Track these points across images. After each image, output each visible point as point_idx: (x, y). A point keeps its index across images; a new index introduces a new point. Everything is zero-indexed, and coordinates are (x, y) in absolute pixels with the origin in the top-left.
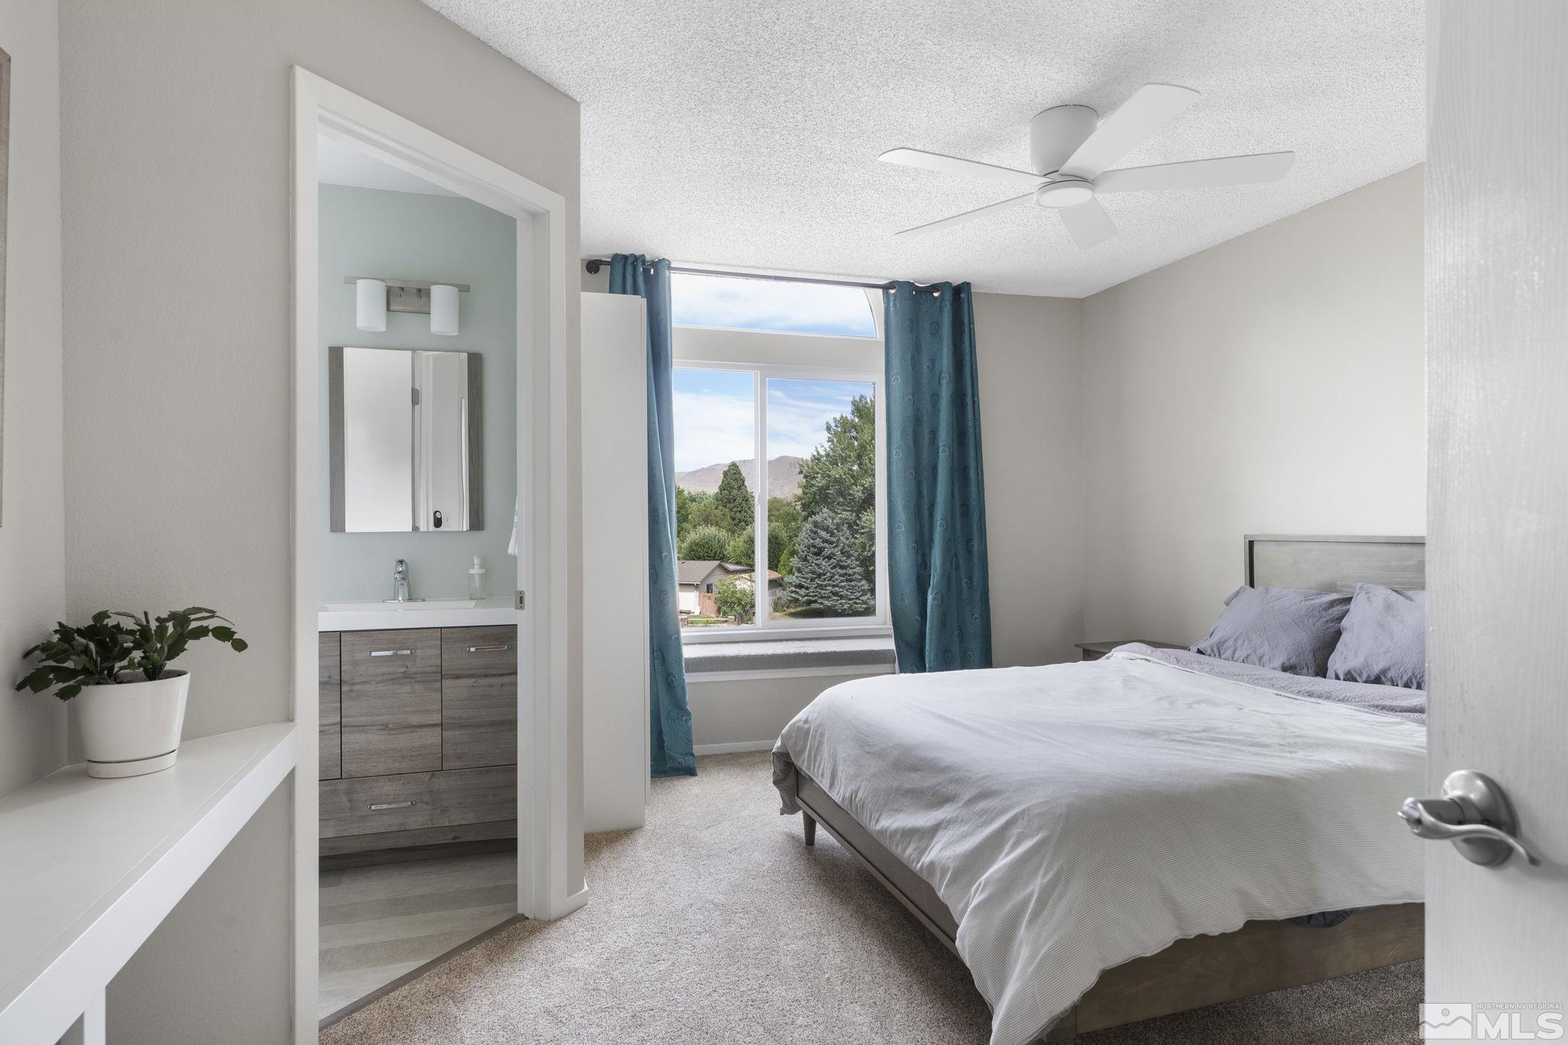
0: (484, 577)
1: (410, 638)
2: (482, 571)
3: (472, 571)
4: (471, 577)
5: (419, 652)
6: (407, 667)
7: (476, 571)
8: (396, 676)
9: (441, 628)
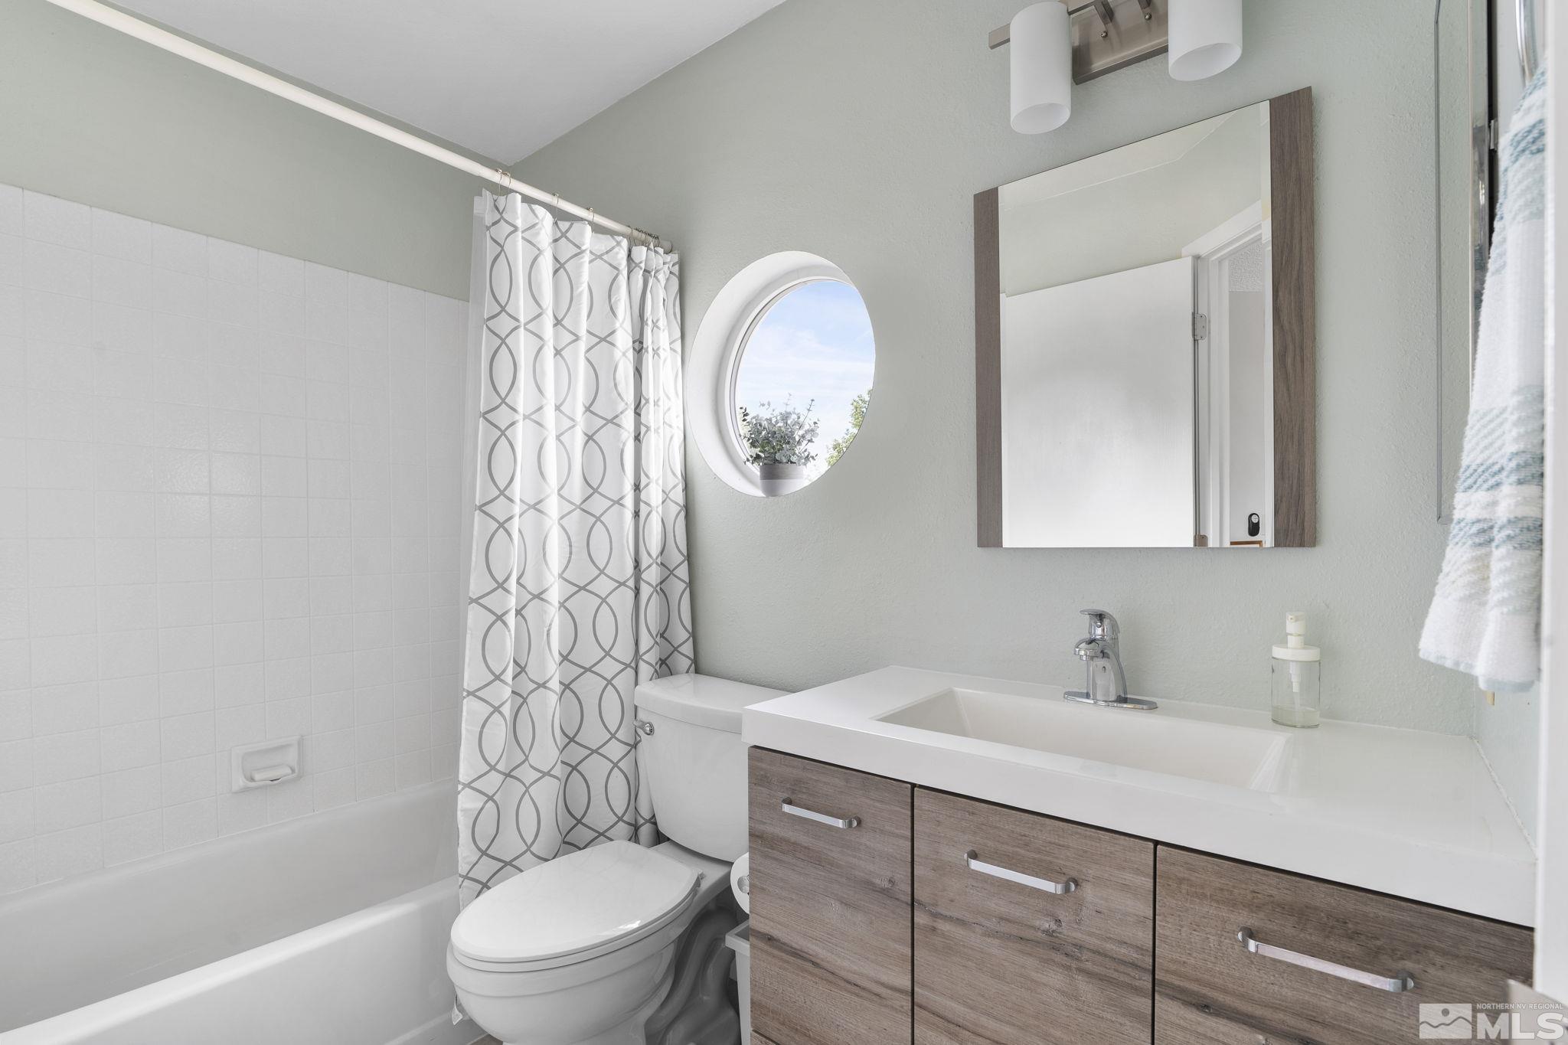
0: (1315, 672)
1: (1068, 847)
2: (1312, 654)
3: (1278, 652)
4: (1276, 667)
5: (1089, 892)
6: (1058, 921)
7: (1292, 651)
8: (1029, 934)
9: (1156, 843)
